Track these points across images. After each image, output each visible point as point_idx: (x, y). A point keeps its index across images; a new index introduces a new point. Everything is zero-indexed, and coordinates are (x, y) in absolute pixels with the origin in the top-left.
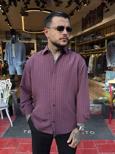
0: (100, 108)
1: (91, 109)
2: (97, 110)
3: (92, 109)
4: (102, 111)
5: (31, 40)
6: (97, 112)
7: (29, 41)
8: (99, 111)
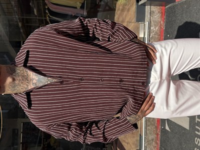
0: (154, 8)
1: (155, 28)
2: (157, 17)
3: (155, 26)
4: (159, 6)
5: (18, 130)
6: (162, 17)
7: (19, 133)
8: (159, 12)
